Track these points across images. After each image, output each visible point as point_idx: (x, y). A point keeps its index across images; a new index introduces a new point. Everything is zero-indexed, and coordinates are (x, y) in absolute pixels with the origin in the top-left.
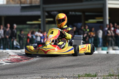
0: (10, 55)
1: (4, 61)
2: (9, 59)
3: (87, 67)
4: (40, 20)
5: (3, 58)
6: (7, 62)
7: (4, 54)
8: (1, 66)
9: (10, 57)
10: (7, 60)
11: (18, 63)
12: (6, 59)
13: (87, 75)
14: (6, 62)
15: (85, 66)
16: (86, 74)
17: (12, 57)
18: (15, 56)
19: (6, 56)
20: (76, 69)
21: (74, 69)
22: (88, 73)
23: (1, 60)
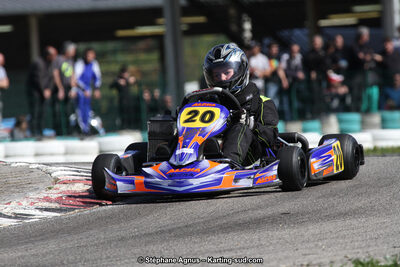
0: (56, 181)
1: (32, 204)
2: (54, 195)
3: (355, 222)
4: (161, 21)
5: (31, 195)
6: (47, 210)
7: (32, 175)
8: (25, 226)
9: (57, 186)
10: (47, 199)
11: (87, 211)
12: (42, 196)
13: (361, 263)
14: (41, 209)
15: (344, 215)
16: (357, 262)
17: (64, 188)
18: (74, 181)
19: (41, 186)
20: (313, 229)
21: (302, 230)
22: (363, 258)
23: (24, 203)
